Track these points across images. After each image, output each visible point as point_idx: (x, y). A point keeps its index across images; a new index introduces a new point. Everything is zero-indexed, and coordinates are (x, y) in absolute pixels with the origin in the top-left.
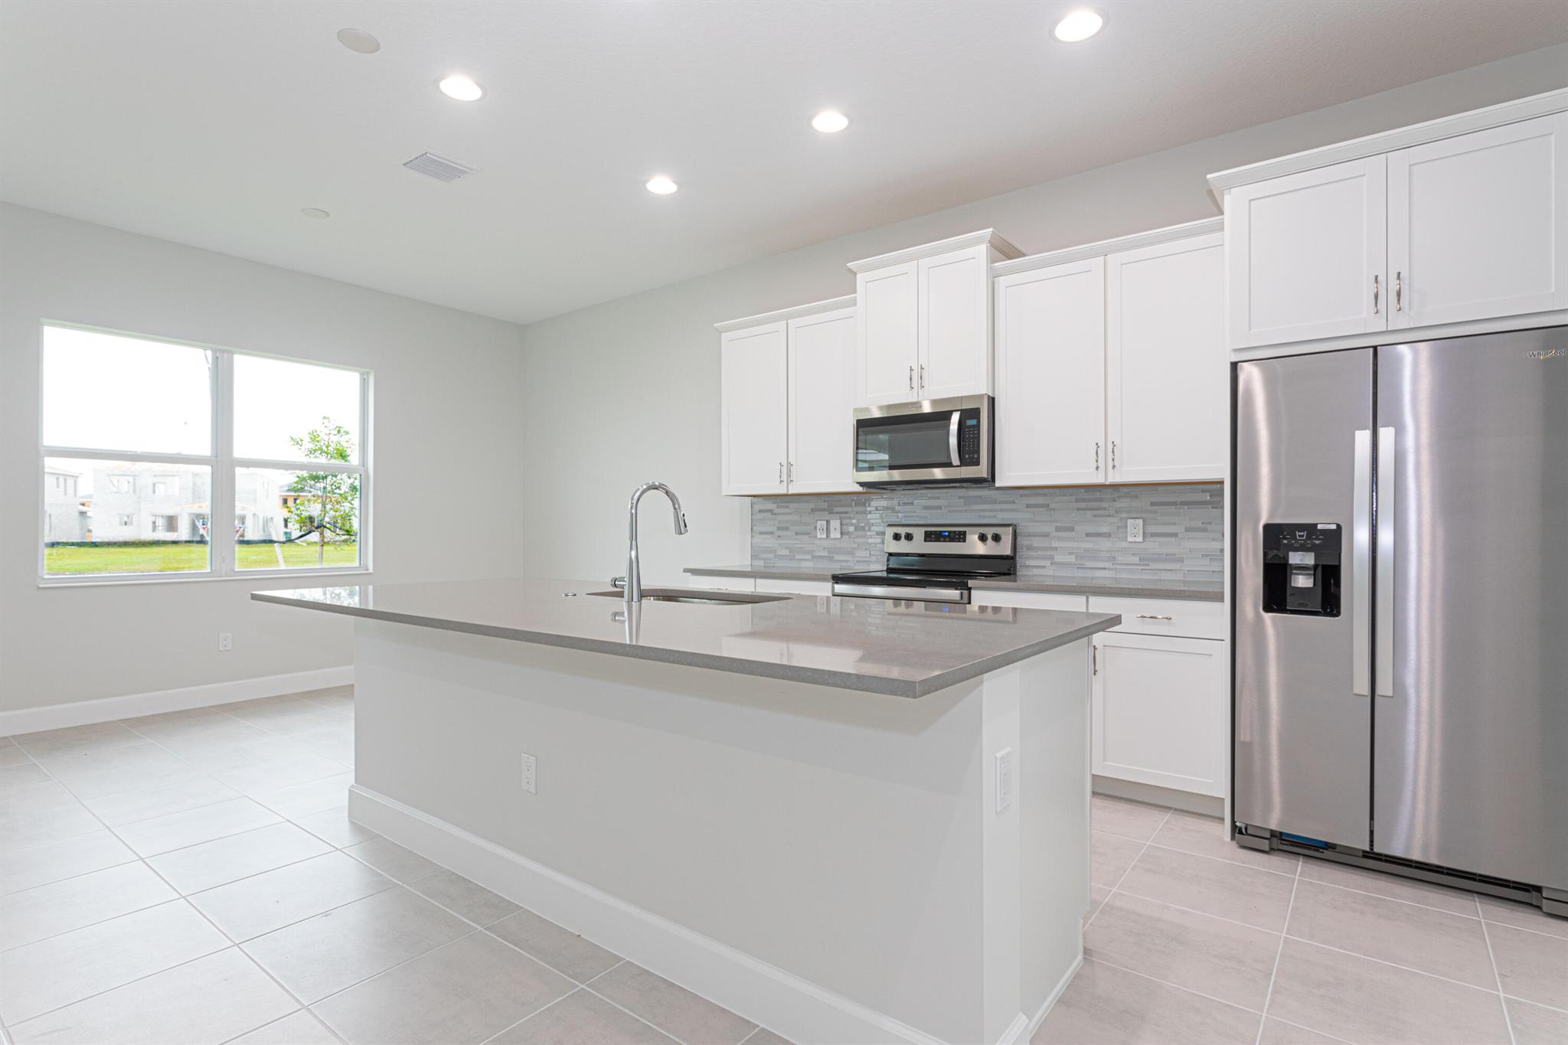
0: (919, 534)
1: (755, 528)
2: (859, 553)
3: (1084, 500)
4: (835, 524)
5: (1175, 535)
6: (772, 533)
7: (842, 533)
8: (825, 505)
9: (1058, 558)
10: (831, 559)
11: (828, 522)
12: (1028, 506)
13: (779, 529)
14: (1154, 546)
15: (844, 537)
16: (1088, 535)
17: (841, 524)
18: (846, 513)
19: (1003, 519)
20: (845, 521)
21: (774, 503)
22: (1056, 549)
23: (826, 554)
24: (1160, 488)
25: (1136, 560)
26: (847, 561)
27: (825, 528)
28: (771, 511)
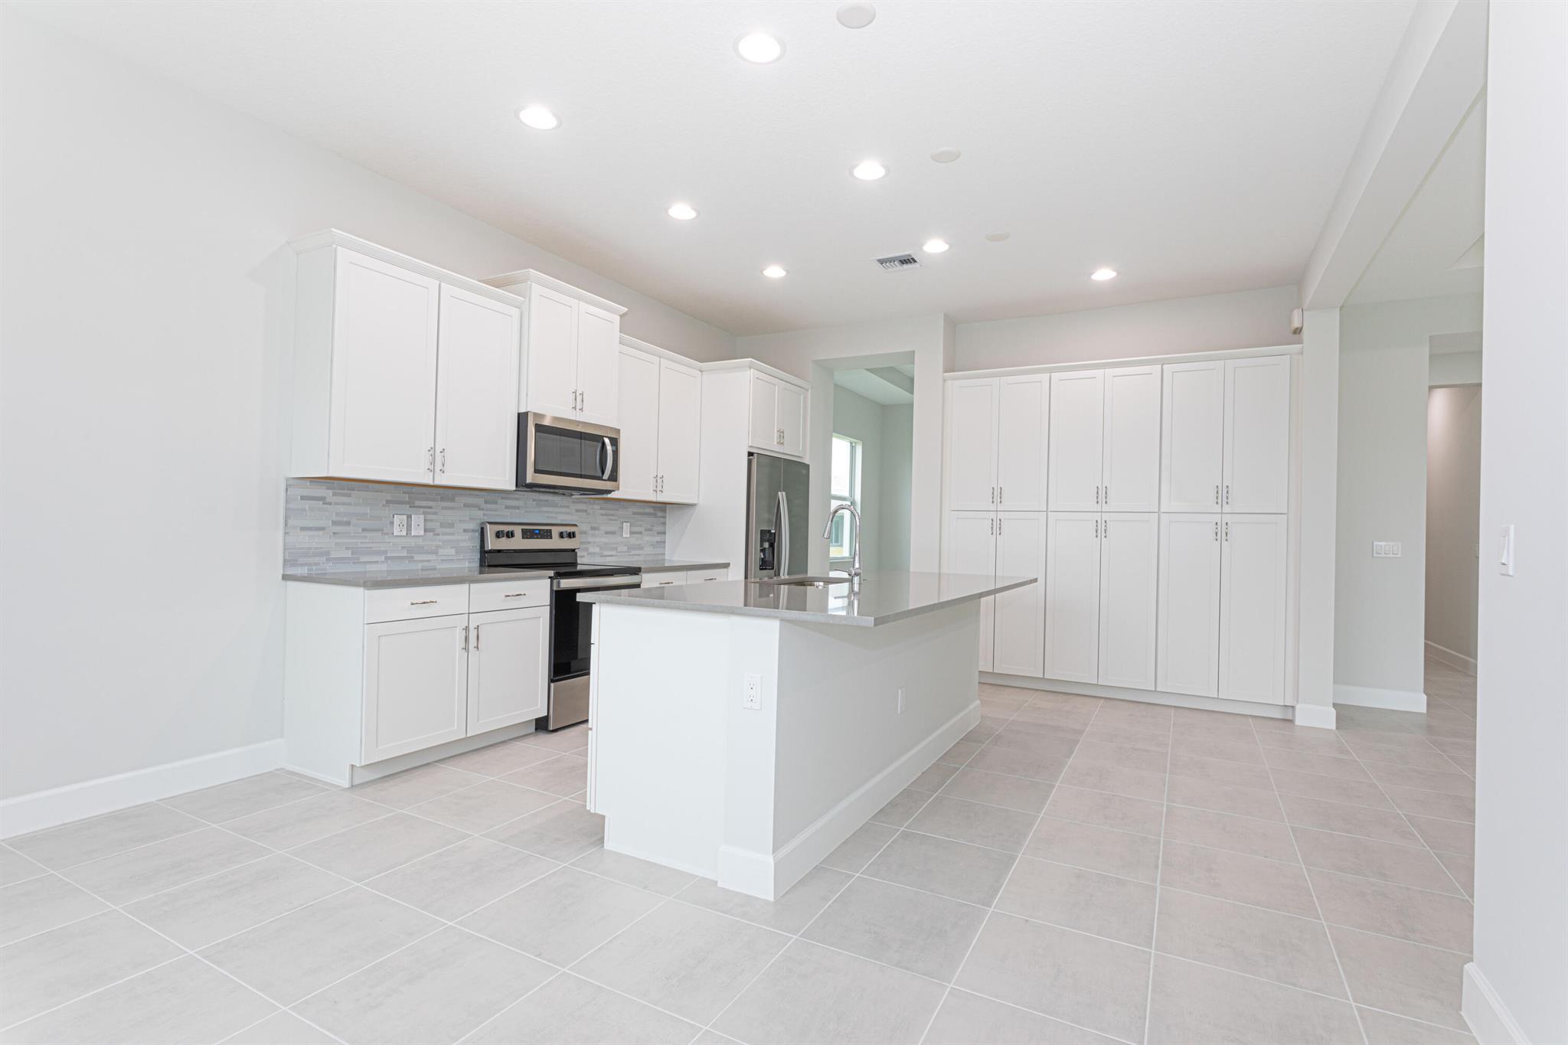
0: (518, 531)
1: (290, 522)
2: (441, 551)
3: (605, 509)
4: (418, 520)
5: (641, 533)
6: (322, 529)
7: (425, 530)
8: (406, 497)
9: (591, 550)
10: (411, 559)
11: (409, 517)
12: (577, 511)
13: (334, 523)
14: (634, 540)
15: (428, 534)
16: (606, 533)
17: (425, 520)
18: (431, 507)
19: (562, 520)
20: (429, 517)
21: (328, 488)
22: (589, 543)
23: (405, 555)
24: (637, 504)
25: (625, 549)
26: (429, 561)
27: (405, 526)
28: (322, 499)
